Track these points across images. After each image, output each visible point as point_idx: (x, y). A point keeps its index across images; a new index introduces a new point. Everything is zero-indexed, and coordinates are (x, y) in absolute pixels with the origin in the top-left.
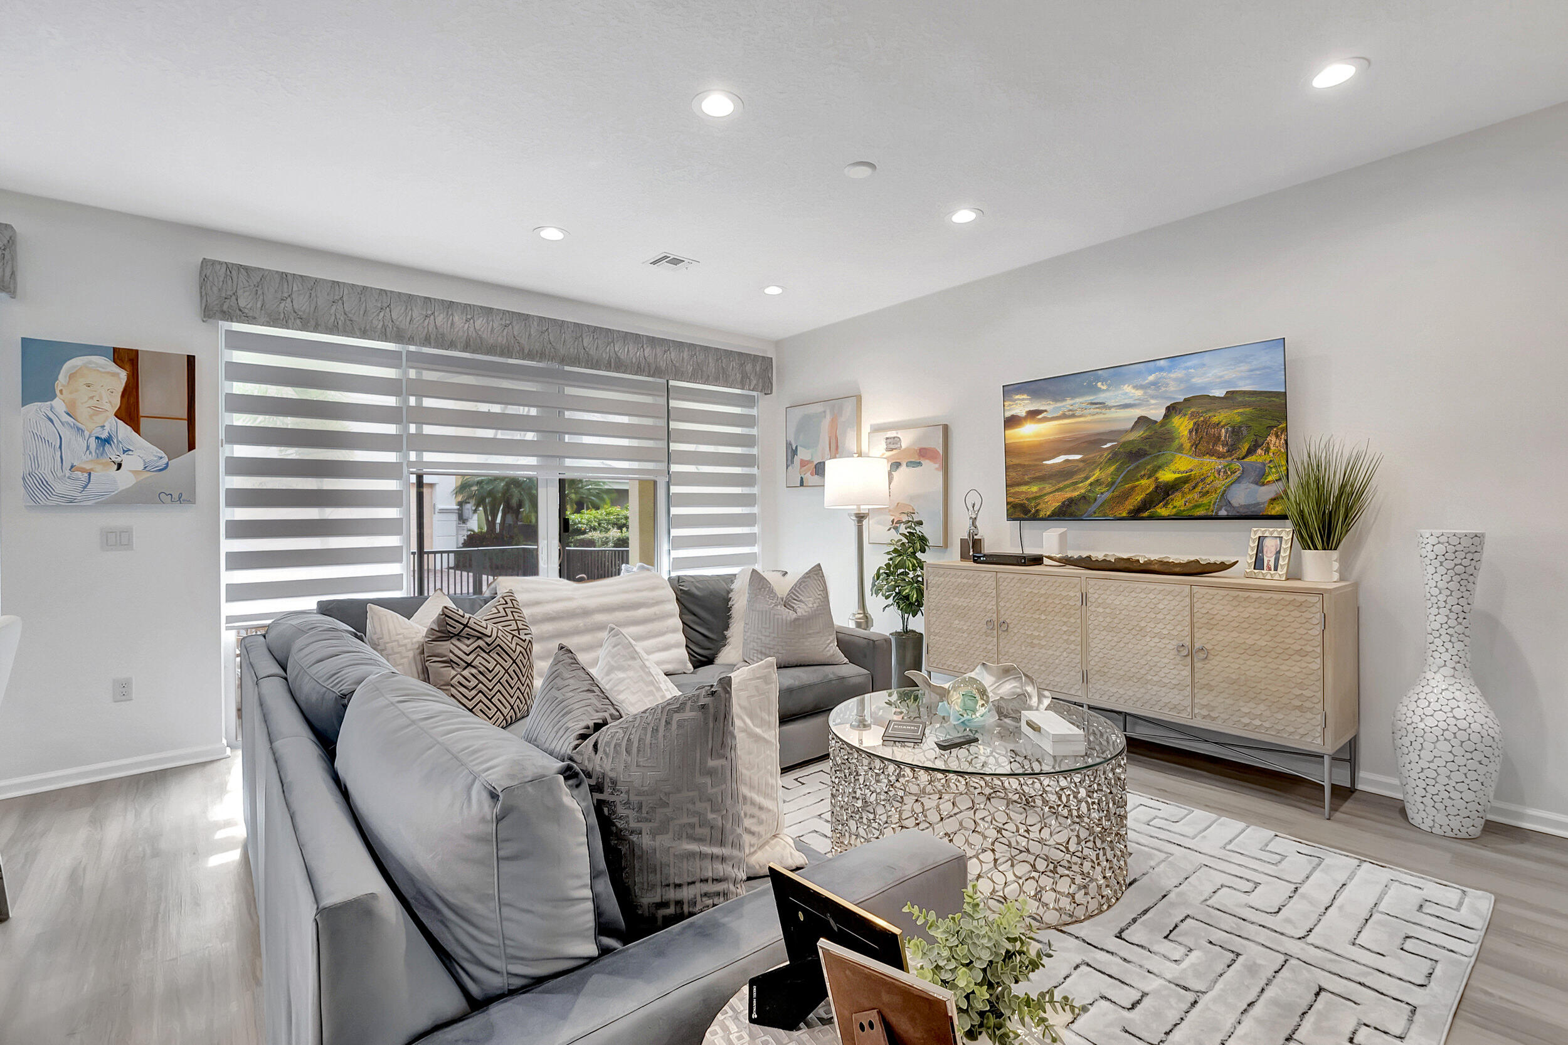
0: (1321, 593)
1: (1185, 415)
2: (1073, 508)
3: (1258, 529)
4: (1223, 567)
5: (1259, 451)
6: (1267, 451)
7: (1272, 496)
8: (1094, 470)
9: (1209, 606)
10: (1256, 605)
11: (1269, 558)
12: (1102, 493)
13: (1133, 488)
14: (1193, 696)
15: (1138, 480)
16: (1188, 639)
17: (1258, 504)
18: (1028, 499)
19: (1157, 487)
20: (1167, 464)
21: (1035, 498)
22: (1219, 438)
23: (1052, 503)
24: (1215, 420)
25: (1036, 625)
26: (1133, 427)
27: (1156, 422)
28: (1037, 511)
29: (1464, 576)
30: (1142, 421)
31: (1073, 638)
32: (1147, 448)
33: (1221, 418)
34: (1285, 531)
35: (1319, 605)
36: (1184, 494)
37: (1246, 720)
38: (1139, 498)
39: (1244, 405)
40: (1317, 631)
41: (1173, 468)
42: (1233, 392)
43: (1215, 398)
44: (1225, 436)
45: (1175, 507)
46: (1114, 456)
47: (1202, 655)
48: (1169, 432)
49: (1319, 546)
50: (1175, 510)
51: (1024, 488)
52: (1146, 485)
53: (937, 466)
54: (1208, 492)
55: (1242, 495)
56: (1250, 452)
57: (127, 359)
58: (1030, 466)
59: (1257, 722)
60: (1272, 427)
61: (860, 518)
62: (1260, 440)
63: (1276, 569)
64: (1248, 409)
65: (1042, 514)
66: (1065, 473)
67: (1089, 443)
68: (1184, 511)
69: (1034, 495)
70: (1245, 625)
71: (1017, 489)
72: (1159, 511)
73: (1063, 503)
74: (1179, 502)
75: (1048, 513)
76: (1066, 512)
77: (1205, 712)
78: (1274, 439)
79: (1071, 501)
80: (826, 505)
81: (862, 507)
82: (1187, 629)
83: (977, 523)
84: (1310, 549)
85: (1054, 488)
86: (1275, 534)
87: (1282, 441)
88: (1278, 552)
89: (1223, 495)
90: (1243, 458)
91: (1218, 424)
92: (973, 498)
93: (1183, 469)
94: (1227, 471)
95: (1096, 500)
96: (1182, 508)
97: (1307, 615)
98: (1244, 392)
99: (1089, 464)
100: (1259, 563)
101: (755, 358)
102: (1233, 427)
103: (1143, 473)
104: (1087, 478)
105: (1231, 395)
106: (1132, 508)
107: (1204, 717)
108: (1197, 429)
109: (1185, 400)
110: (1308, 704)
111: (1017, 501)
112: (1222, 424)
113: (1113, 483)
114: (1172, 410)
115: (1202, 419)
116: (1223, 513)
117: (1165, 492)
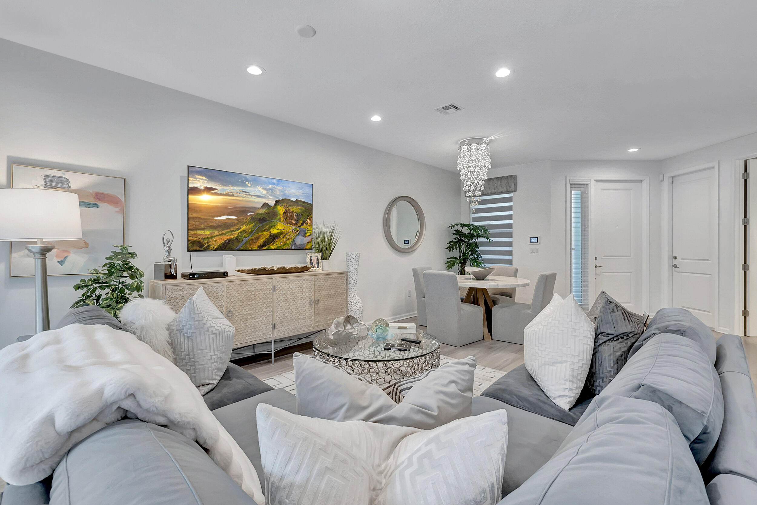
1: (282, 206)
2: (231, 244)
5: (305, 224)
6: (307, 225)
7: (307, 241)
8: (243, 224)
11: (315, 264)
12: (246, 237)
13: (260, 236)
15: (262, 232)
16: (314, 297)
17: (304, 244)
18: (203, 239)
19: (270, 236)
20: (275, 225)
21: (208, 238)
22: (293, 217)
23: (219, 241)
24: (292, 210)
26: (262, 207)
27: (271, 206)
28: (209, 246)
30: (265, 205)
31: (268, 309)
32: (267, 217)
33: (294, 209)
36: (280, 239)
38: (262, 240)
39: (301, 206)
41: (277, 228)
42: (298, 200)
43: (292, 201)
44: (295, 217)
45: (277, 245)
46: (253, 219)
47: (317, 302)
48: (276, 212)
49: (326, 259)
50: (277, 246)
51: (200, 232)
52: (266, 234)
53: (117, 209)
54: (289, 239)
55: (299, 241)
56: (302, 224)
58: (204, 219)
60: (309, 216)
62: (305, 220)
63: (318, 267)
64: (302, 208)
65: (211, 248)
66: (226, 225)
67: (241, 211)
68: (280, 246)
69: (207, 236)
71: (195, 232)
72: (271, 246)
73: (225, 242)
74: (278, 243)
75: (216, 247)
76: (226, 247)
78: (309, 220)
79: (230, 241)
81: (45, 242)
82: (312, 293)
83: (170, 254)
85: (220, 233)
86: (315, 255)
87: (311, 222)
88: (318, 261)
89: (293, 240)
90: (300, 226)
91: (293, 212)
93: (280, 229)
94: (295, 231)
95: (243, 240)
96: (279, 245)
98: (301, 201)
99: (240, 222)
102: (297, 214)
103: (265, 229)
104: (239, 229)
105: (297, 201)
106: (259, 245)
107: (317, 326)
108: (286, 212)
109: (282, 199)
111: (195, 239)
112: (294, 212)
113: (251, 232)
114: (277, 202)
115: (288, 208)
116: (293, 248)
117: (273, 238)
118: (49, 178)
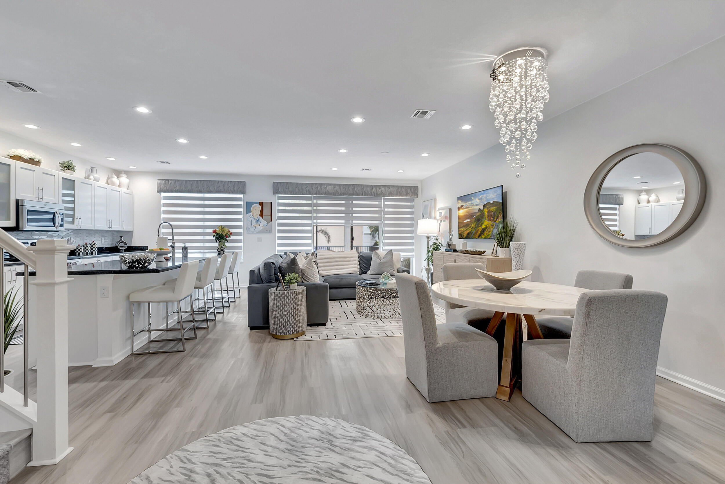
0: (486, 259)
1: (486, 208)
5: (498, 220)
8: (472, 223)
12: (474, 231)
13: (478, 230)
15: (479, 227)
19: (482, 229)
20: (484, 223)
21: (463, 232)
23: (466, 234)
24: (491, 210)
26: (478, 212)
27: (482, 210)
28: (463, 236)
29: (516, 255)
30: (479, 210)
32: (480, 218)
36: (486, 232)
38: (479, 233)
39: (496, 206)
42: (493, 202)
43: (491, 203)
44: (493, 215)
45: (485, 235)
46: (475, 220)
48: (484, 213)
51: (461, 229)
52: (480, 229)
54: (490, 231)
56: (496, 220)
57: (261, 204)
58: (462, 223)
60: (500, 213)
61: (429, 237)
62: (498, 216)
66: (468, 225)
67: (471, 216)
68: (486, 237)
72: (482, 236)
73: (468, 234)
75: (466, 237)
76: (468, 237)
80: (418, 234)
81: (429, 234)
83: (452, 239)
85: (466, 229)
89: (492, 232)
90: (495, 222)
93: (486, 224)
94: (492, 225)
95: (473, 233)
98: (496, 202)
101: (411, 187)
102: (494, 212)
103: (480, 225)
104: (471, 226)
106: (478, 236)
108: (488, 212)
109: (486, 204)
111: (460, 233)
113: (475, 228)
114: (484, 207)
115: (489, 209)
116: (492, 237)
117: (484, 230)
118: (441, 213)
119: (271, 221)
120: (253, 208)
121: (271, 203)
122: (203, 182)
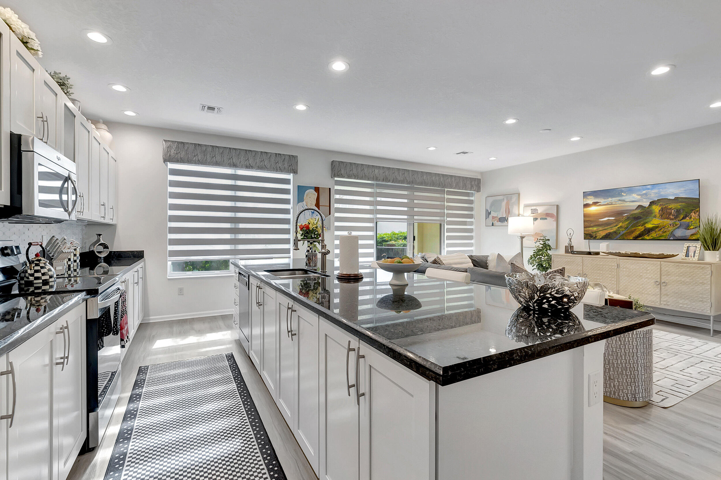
0: (710, 264)
1: (657, 205)
2: (611, 235)
3: (686, 244)
4: (673, 256)
5: (687, 218)
6: (691, 218)
7: (692, 233)
8: (620, 222)
9: (667, 268)
10: (686, 268)
11: (691, 253)
12: (623, 231)
13: (635, 230)
14: (661, 298)
15: (637, 227)
16: (659, 279)
17: (686, 236)
18: (592, 232)
19: (645, 230)
20: (649, 222)
21: (595, 232)
22: (671, 213)
23: (603, 234)
24: (670, 207)
25: (598, 275)
26: (636, 209)
27: (646, 207)
28: (596, 236)
30: (640, 207)
31: (613, 279)
32: (641, 216)
33: (672, 206)
34: (698, 244)
35: (710, 268)
36: (656, 232)
37: (681, 305)
38: (637, 233)
39: (682, 202)
40: (709, 276)
41: (652, 223)
42: (678, 198)
43: (670, 199)
44: (674, 213)
45: (652, 236)
46: (628, 218)
47: (664, 284)
48: (651, 211)
49: (711, 249)
50: (652, 237)
51: (591, 229)
52: (641, 229)
53: (554, 220)
54: (666, 232)
55: (679, 233)
56: (683, 218)
57: (317, 189)
58: (593, 221)
59: (685, 306)
60: (693, 210)
61: (522, 238)
62: (688, 214)
63: (694, 257)
64: (683, 204)
65: (598, 237)
66: (607, 224)
67: (618, 214)
68: (656, 238)
69: (595, 231)
70: (681, 275)
71: (588, 229)
72: (646, 237)
73: (607, 234)
74: (653, 235)
75: (600, 237)
76: (607, 237)
77: (665, 303)
78: (693, 214)
79: (610, 233)
81: (523, 234)
82: (659, 276)
83: (572, 240)
84: (708, 250)
85: (603, 229)
86: (694, 245)
87: (697, 215)
88: (695, 252)
89: (672, 232)
90: (680, 220)
92: (570, 231)
93: (656, 224)
94: (673, 225)
95: (620, 233)
96: (655, 237)
97: (705, 271)
98: (682, 198)
99: (617, 221)
100: (687, 255)
101: (475, 179)
102: (677, 210)
103: (639, 224)
104: (616, 226)
105: (676, 199)
106: (634, 236)
107: (665, 305)
108: (662, 210)
109: (658, 200)
110: (705, 300)
111: (588, 233)
112: (673, 208)
113: (627, 228)
114: (652, 203)
115: (664, 206)
116: (672, 238)
117: (648, 231)
118: (532, 210)
119: (330, 214)
120: (307, 195)
121: (330, 189)
122: (239, 151)
